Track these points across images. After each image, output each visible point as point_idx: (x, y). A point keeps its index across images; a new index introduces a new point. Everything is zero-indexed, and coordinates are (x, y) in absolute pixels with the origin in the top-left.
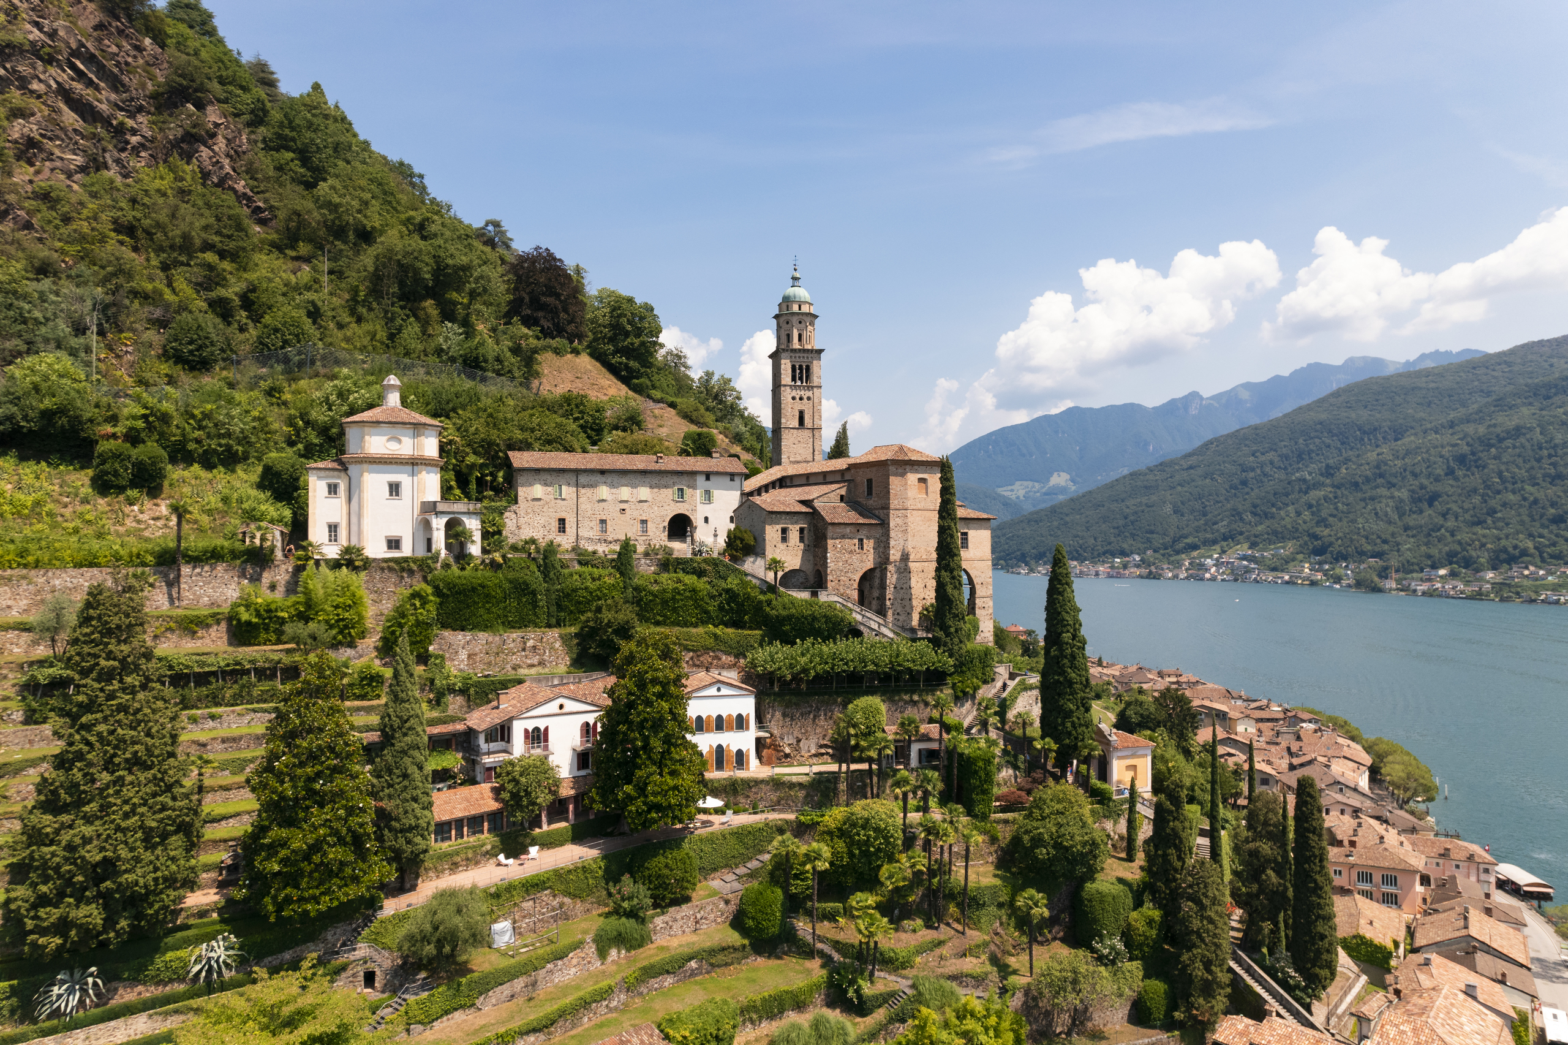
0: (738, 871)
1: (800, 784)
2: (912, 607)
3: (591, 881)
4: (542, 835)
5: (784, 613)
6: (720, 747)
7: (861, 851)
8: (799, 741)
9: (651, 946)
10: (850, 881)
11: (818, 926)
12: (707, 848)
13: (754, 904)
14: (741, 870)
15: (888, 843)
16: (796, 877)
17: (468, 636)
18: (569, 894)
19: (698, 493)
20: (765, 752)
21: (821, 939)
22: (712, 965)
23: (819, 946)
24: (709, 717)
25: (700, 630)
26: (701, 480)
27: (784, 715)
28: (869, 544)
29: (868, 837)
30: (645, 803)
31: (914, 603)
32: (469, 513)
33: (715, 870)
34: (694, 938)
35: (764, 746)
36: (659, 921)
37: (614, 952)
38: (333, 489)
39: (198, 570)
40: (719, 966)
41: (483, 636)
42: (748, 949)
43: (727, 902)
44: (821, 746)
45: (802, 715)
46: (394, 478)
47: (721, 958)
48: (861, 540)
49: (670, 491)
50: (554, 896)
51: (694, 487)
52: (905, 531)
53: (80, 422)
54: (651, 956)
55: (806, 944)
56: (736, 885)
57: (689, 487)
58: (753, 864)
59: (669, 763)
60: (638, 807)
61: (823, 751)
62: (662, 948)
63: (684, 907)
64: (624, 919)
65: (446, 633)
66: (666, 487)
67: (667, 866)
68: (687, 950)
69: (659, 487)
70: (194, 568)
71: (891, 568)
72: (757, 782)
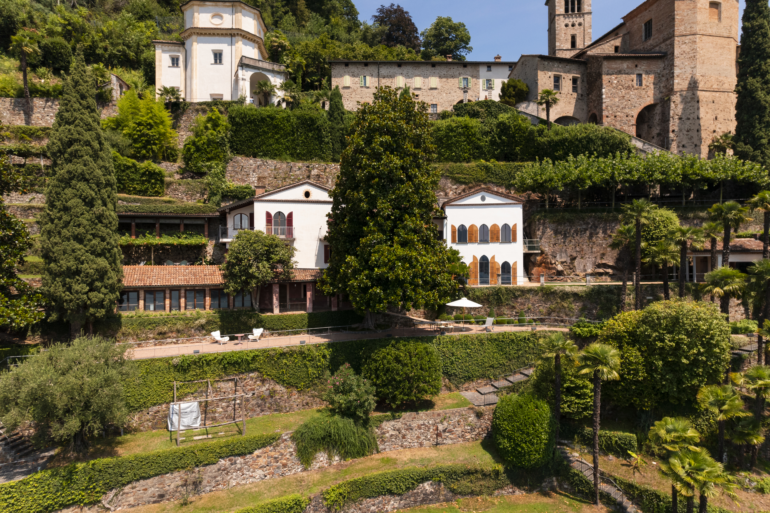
0: (496, 384)
1: (575, 295)
2: (700, 139)
3: (311, 370)
4: (272, 319)
5: (557, 138)
6: (484, 258)
7: (666, 363)
8: (573, 259)
9: (376, 456)
10: (648, 404)
11: (601, 459)
12: (460, 352)
13: (510, 419)
14: (502, 383)
15: (710, 354)
16: (570, 391)
17: (259, 161)
18: (280, 381)
19: (481, 82)
20: (535, 270)
21: (608, 479)
22: (453, 491)
23: (603, 487)
24: (472, 226)
25: (473, 164)
26: (483, 70)
27: (556, 232)
28: (649, 80)
29: (679, 343)
30: (368, 277)
31: (704, 134)
32: (273, 71)
33: (469, 379)
34: (433, 454)
35: (534, 264)
36: (388, 426)
37: (322, 458)
38: (175, 62)
39: (49, 103)
40: (461, 494)
41: (271, 163)
42: (503, 477)
43: (479, 415)
44: (599, 266)
45: (576, 232)
46: (217, 47)
47: (465, 483)
48: (640, 76)
49: (456, 80)
50: (263, 381)
51: (477, 77)
52: (693, 58)
53: (14, 23)
54: (370, 469)
55: (583, 482)
56: (493, 398)
57: (473, 77)
58: (517, 378)
59: (402, 233)
60: (361, 282)
61: (601, 270)
62: (388, 461)
63: (422, 413)
64: (337, 417)
65: (239, 158)
66: (453, 77)
67: (397, 360)
68: (419, 468)
69: (446, 77)
70: (47, 101)
71: (676, 98)
72: (524, 291)
